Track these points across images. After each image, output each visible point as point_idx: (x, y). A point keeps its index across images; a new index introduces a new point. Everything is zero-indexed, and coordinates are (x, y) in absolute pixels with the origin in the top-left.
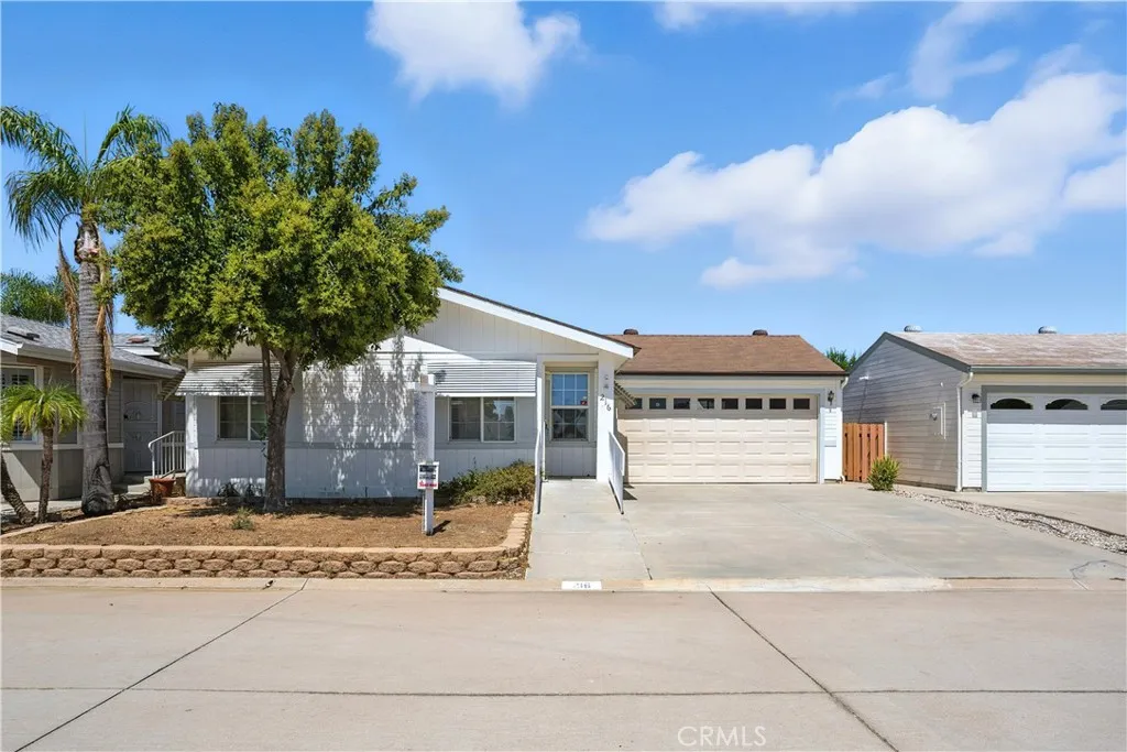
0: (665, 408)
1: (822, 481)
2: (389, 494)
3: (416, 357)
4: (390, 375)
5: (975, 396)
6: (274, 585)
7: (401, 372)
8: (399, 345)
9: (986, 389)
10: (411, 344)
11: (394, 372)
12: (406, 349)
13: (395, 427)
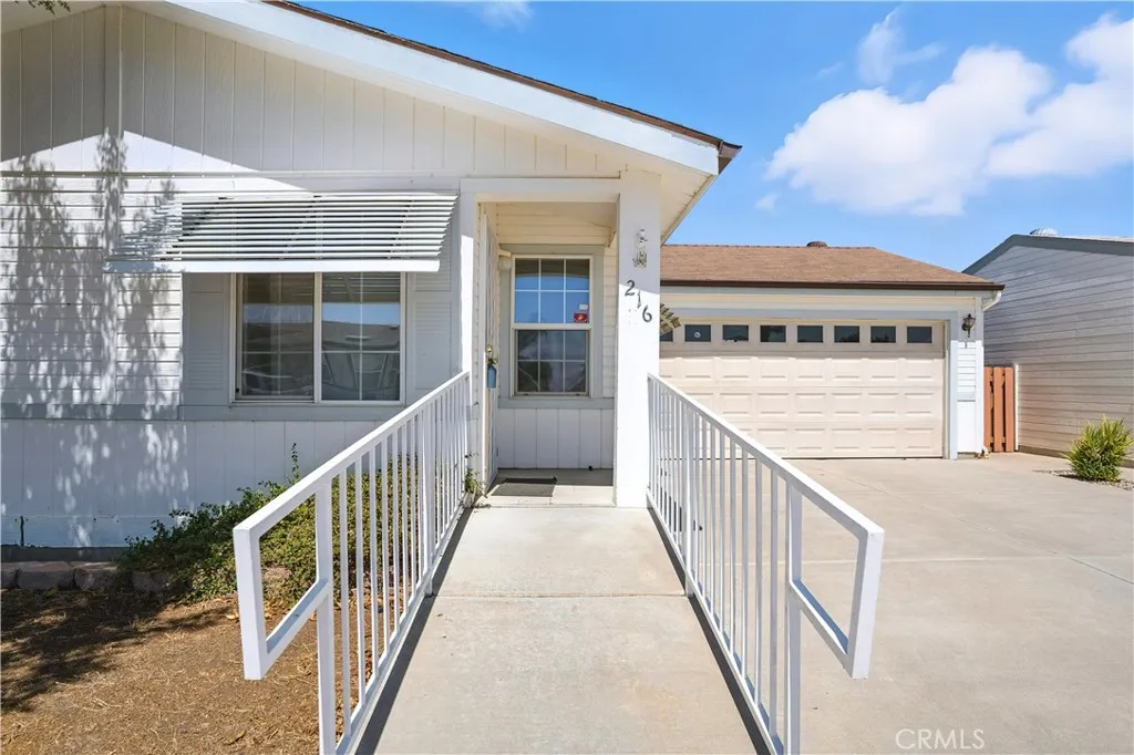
0: (709, 339)
1: (954, 455)
2: (83, 538)
3: (156, 185)
4: (90, 231)
7: (117, 225)
8: (113, 155)
10: (140, 151)
11: (99, 225)
12: (130, 166)
13: (100, 365)
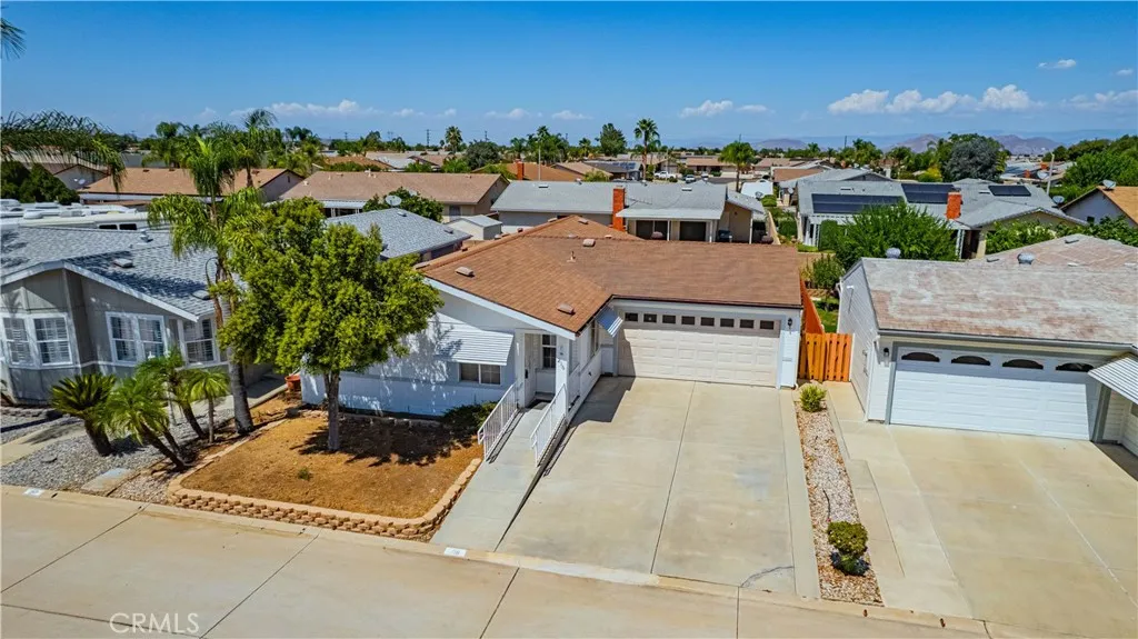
0: (655, 321)
1: (779, 387)
5: (886, 350)
6: (305, 532)
9: (896, 345)
